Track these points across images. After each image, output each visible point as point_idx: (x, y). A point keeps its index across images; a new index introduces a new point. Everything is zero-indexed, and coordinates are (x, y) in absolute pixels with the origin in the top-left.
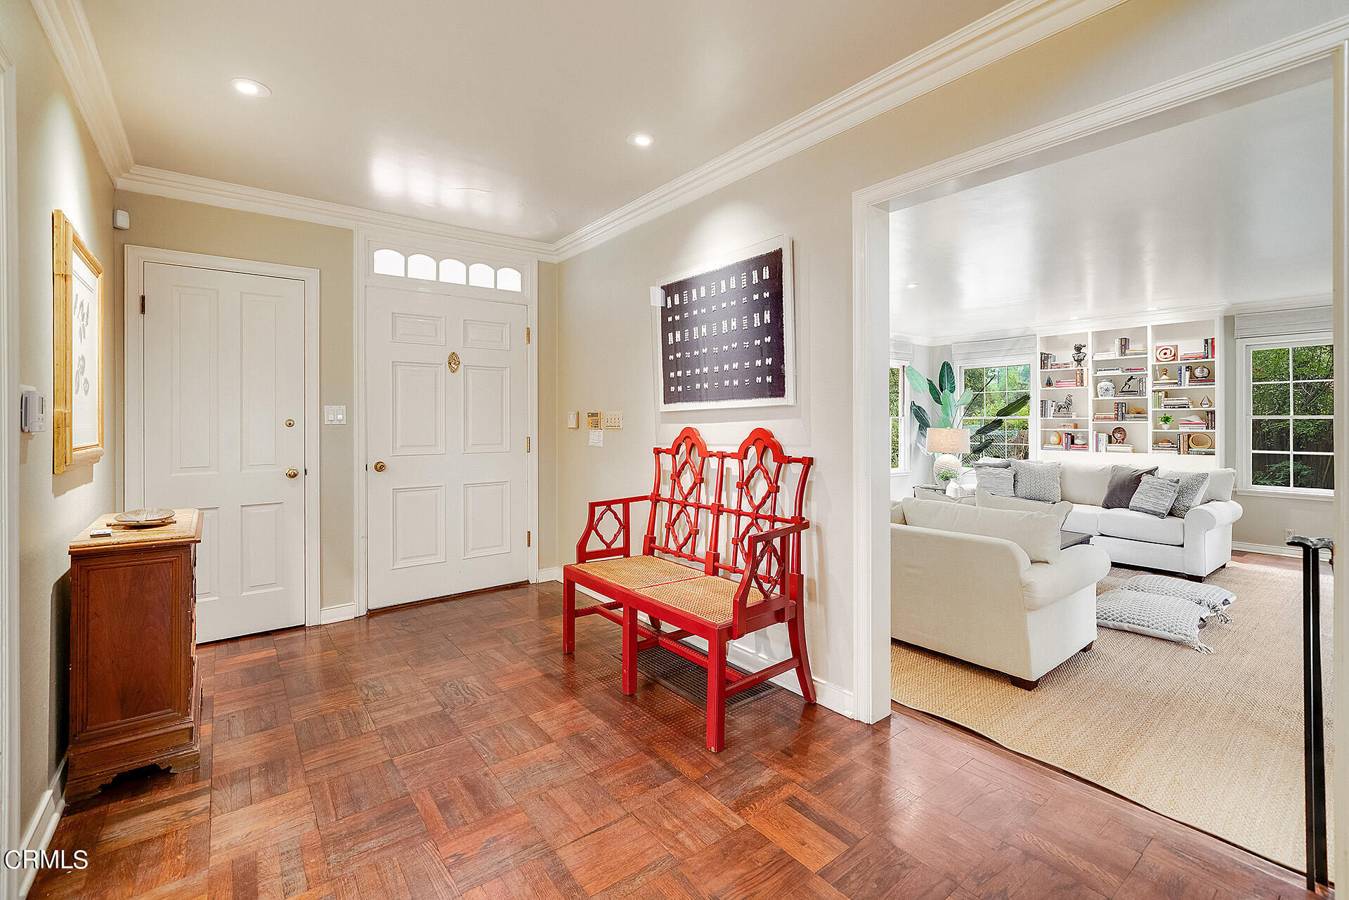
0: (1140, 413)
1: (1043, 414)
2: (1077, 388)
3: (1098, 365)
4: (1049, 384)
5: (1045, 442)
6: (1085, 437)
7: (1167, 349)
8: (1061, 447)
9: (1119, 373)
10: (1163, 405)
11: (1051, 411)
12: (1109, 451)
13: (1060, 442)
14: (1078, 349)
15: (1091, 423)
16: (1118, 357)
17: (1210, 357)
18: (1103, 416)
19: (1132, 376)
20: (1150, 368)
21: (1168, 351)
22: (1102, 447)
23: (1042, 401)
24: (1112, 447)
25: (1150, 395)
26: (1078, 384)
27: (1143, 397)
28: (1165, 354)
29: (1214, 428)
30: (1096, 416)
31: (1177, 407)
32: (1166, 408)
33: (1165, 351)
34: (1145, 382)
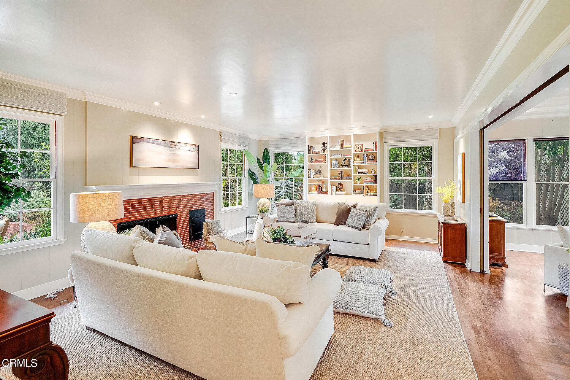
0: (349, 176)
1: (309, 176)
2: (323, 163)
3: (333, 153)
4: (312, 161)
5: (310, 190)
6: (327, 188)
7: (359, 146)
8: (317, 192)
9: (340, 156)
10: (357, 172)
11: (313, 174)
12: (337, 194)
13: (316, 190)
14: (324, 144)
15: (329, 181)
16: (340, 149)
17: (375, 150)
18: (334, 177)
19: (345, 158)
20: (352, 155)
21: (359, 147)
22: (334, 192)
23: (309, 170)
24: (338, 192)
25: (352, 167)
26: (324, 161)
27: (350, 168)
28: (358, 148)
29: (376, 183)
30: (331, 177)
31: (362, 173)
32: (358, 174)
33: (358, 147)
34: (351, 161)
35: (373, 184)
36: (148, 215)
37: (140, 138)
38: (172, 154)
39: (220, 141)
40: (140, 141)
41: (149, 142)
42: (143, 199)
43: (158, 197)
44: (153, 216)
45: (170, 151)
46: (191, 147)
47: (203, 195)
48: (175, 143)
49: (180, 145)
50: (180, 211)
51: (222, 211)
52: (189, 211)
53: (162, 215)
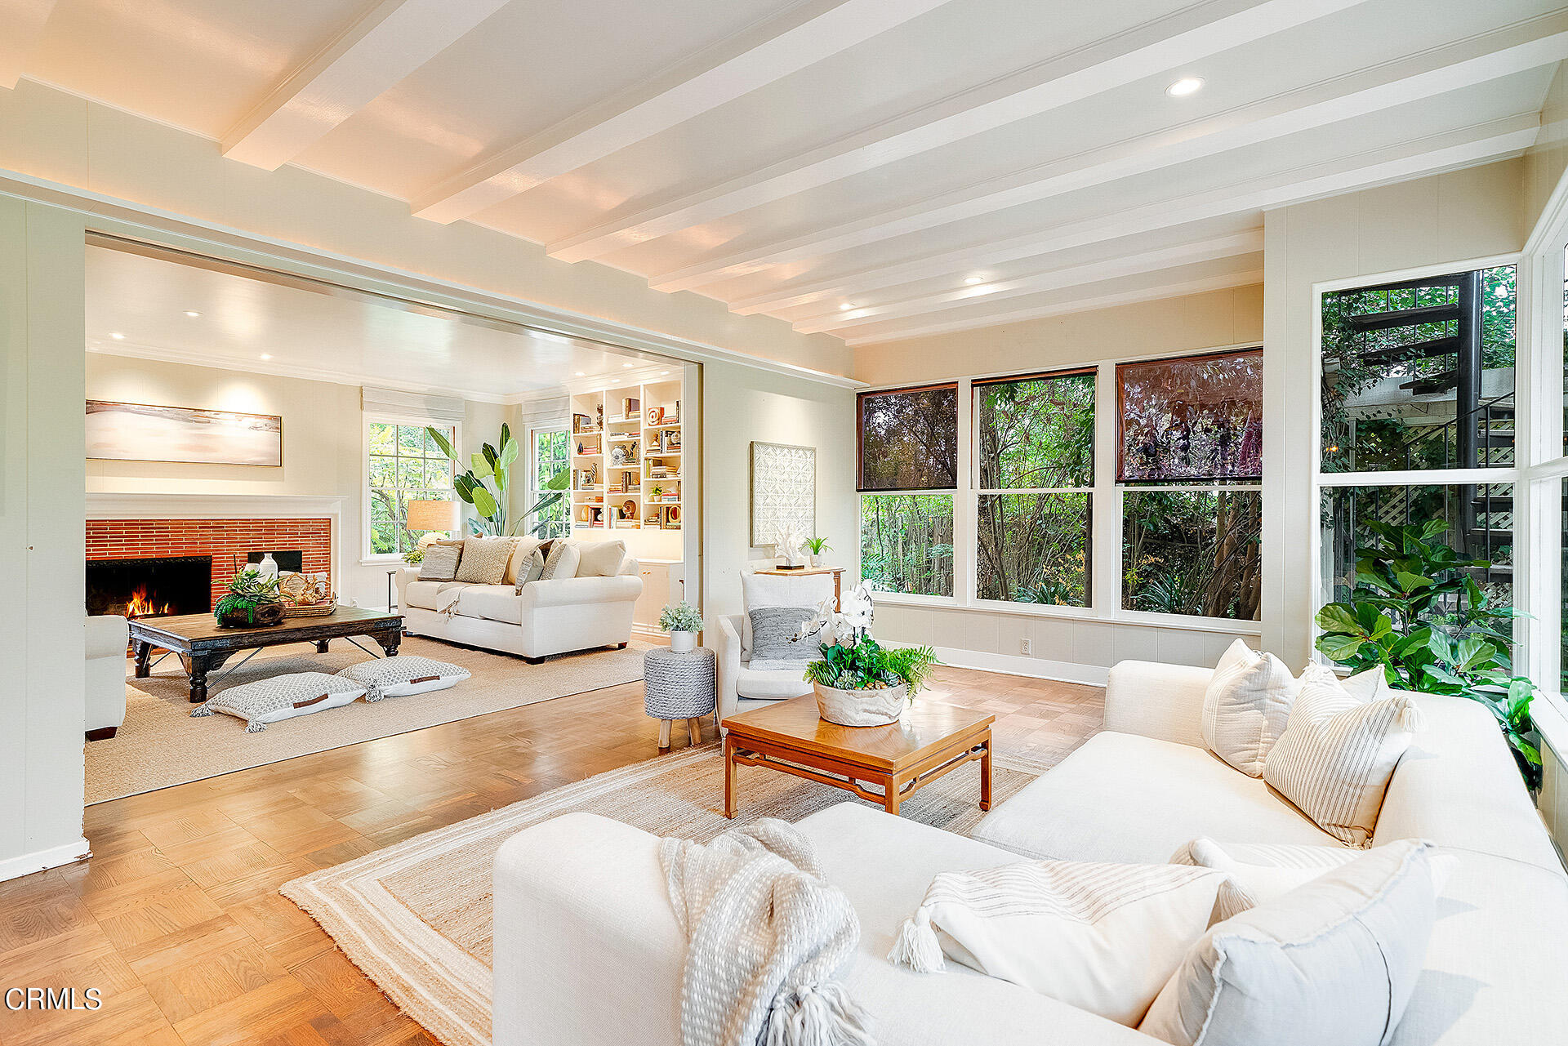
0: (638, 484)
1: (576, 485)
2: (597, 455)
3: (613, 429)
4: (580, 450)
5: (577, 518)
7: (654, 412)
8: (587, 524)
9: (626, 438)
10: (651, 474)
14: (600, 410)
15: (605, 496)
17: (679, 421)
18: (615, 487)
19: (634, 442)
20: (642, 434)
21: (654, 414)
23: (574, 471)
25: (643, 463)
26: (599, 450)
27: (639, 466)
28: (653, 417)
29: (681, 499)
30: (612, 487)
31: (659, 476)
33: (652, 414)
34: (641, 448)
35: (676, 502)
36: (124, 553)
37: (102, 403)
38: (196, 435)
39: (362, 408)
40: (102, 409)
41: (128, 411)
42: (110, 521)
43: (154, 520)
44: (139, 555)
45: (192, 428)
46: (258, 420)
47: (295, 522)
48: (206, 413)
49: (221, 415)
50: (217, 552)
51: (367, 562)
52: (248, 553)
53: (165, 555)
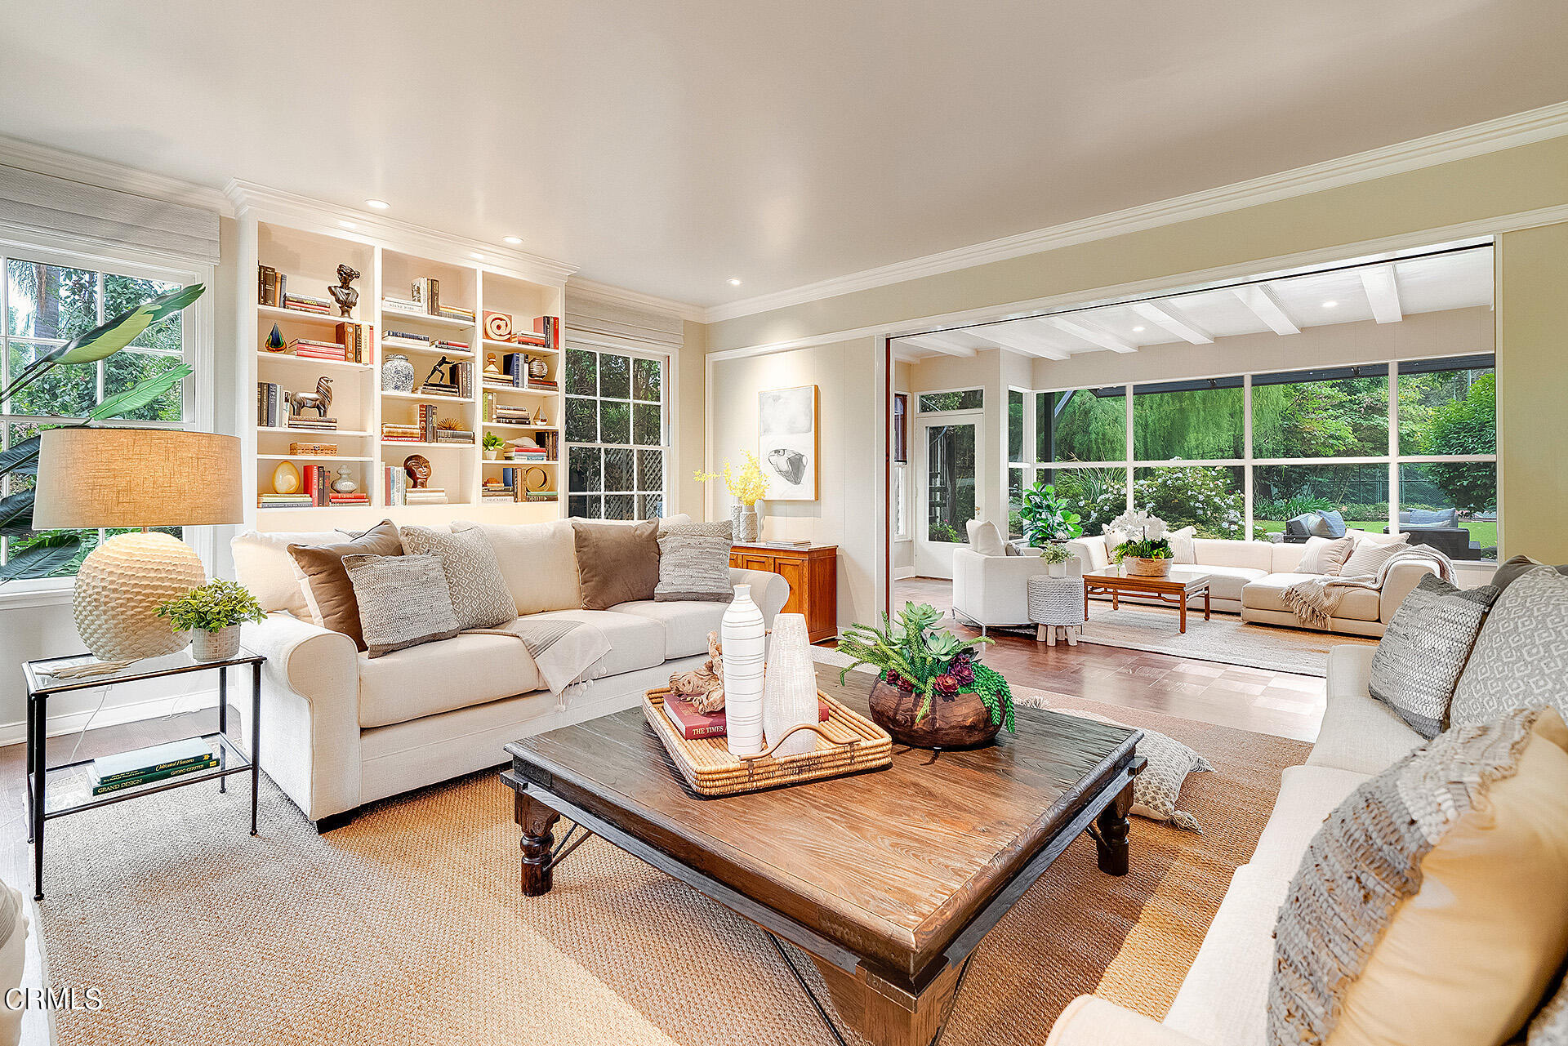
0: (455, 430)
1: (265, 416)
2: (347, 363)
3: (394, 324)
4: (275, 343)
5: (266, 487)
6: (363, 470)
7: (501, 320)
8: (307, 498)
9: (423, 346)
10: (494, 416)
11: (283, 411)
12: (413, 503)
13: (306, 488)
14: (346, 277)
15: (377, 444)
16: (425, 315)
17: (552, 345)
18: (400, 430)
19: (444, 358)
20: (479, 349)
21: (502, 324)
22: (397, 496)
23: (260, 385)
24: (416, 495)
25: (478, 398)
26: (350, 355)
27: (467, 400)
28: (499, 327)
29: (555, 458)
30: (385, 430)
31: (514, 421)
32: (499, 422)
33: (498, 322)
34: (471, 371)
35: (545, 462)
